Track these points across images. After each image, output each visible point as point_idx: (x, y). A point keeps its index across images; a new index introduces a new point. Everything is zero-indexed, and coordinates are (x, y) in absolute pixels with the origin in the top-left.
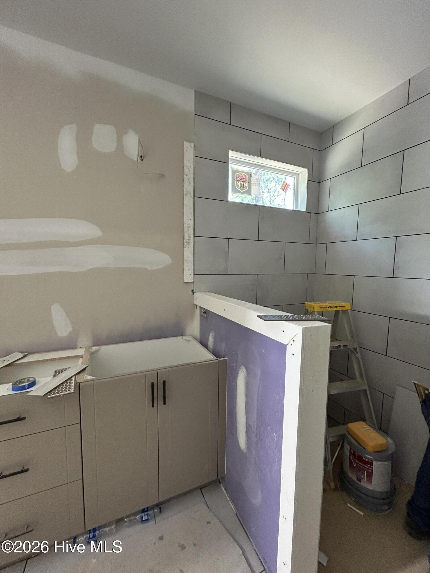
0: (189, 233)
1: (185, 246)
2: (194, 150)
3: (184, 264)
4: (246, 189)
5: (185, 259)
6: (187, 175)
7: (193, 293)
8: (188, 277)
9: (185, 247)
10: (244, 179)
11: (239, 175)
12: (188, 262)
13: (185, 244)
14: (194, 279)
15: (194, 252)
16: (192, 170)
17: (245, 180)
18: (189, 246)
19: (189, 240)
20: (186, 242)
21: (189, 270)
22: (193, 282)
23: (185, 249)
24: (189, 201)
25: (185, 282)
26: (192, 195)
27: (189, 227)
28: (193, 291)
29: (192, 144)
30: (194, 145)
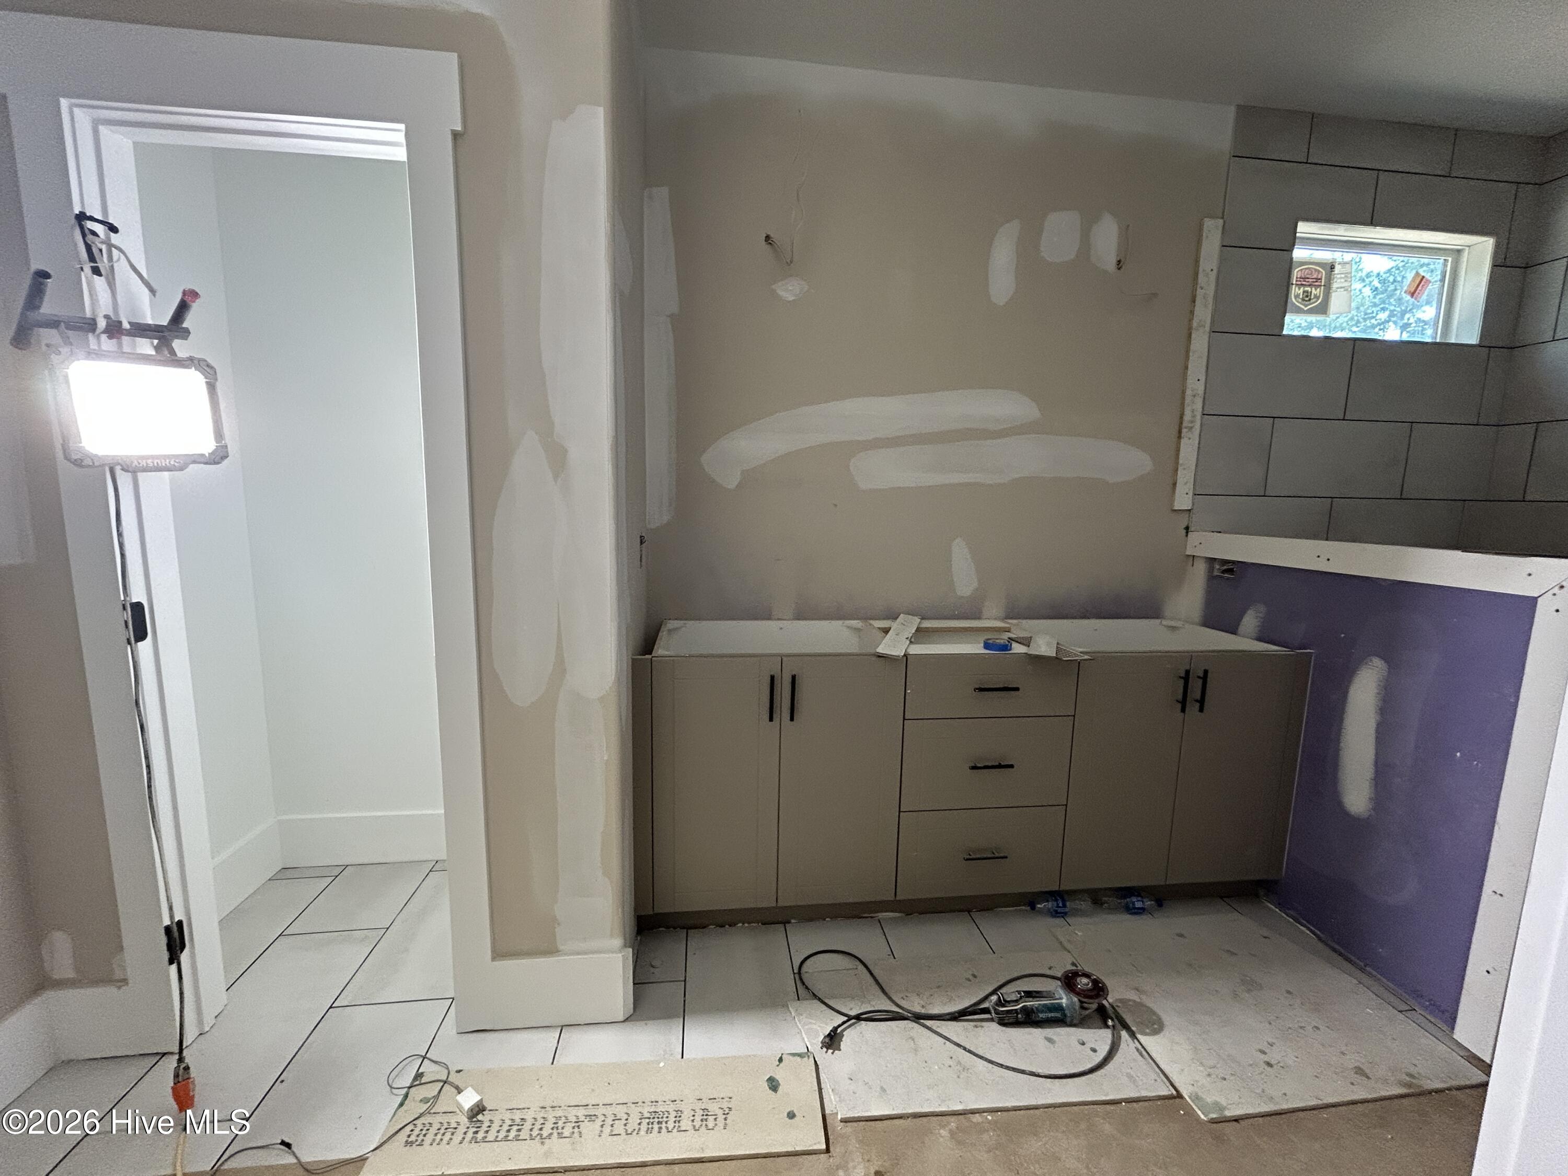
0: (1194, 408)
1: (1183, 435)
2: (1223, 233)
3: (1177, 471)
4: (1317, 301)
5: (1181, 462)
6: (1202, 289)
7: (1187, 533)
8: (1183, 500)
9: (1183, 438)
10: (1315, 280)
11: (1304, 270)
12: (1184, 469)
13: (1184, 431)
14: (1193, 505)
15: (1198, 448)
16: (1213, 276)
17: (1316, 282)
18: (1191, 436)
19: (1192, 422)
20: (1186, 428)
21: (1186, 484)
22: (1189, 510)
23: (1183, 441)
24: (1200, 343)
25: (1175, 508)
26: (1207, 329)
27: (1194, 396)
28: (1187, 528)
29: (1221, 221)
30: (1224, 222)
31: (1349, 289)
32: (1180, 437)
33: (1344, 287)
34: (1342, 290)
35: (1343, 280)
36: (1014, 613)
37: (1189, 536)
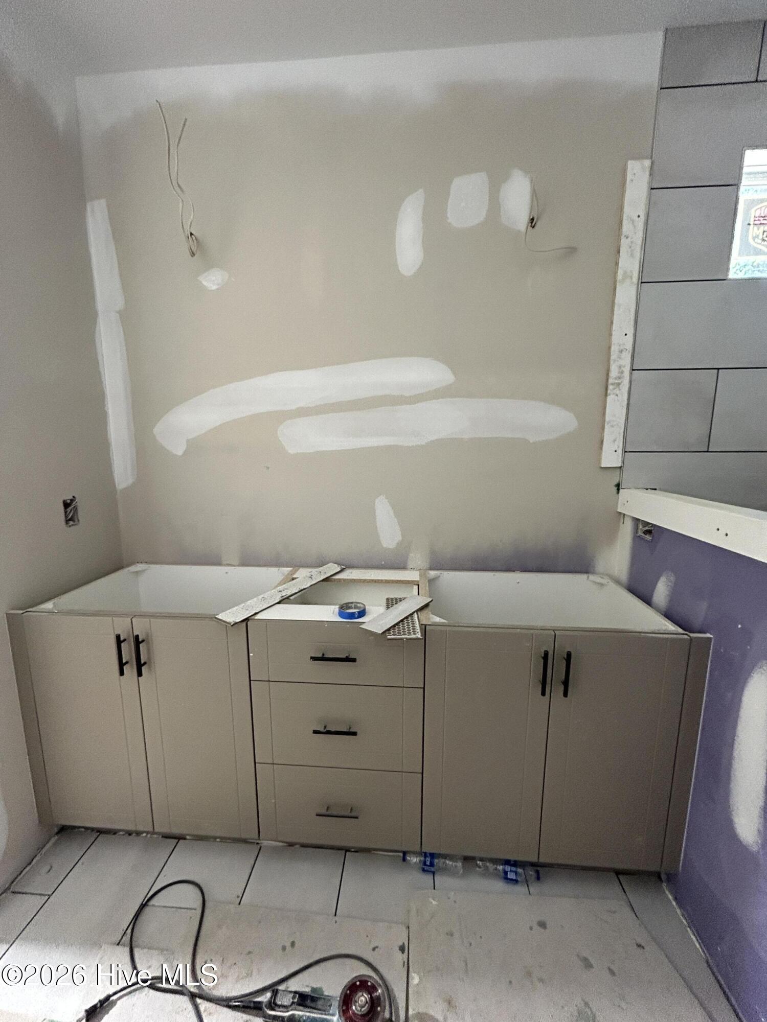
0: (621, 363)
1: (609, 392)
2: (651, 175)
3: (603, 428)
5: (607, 419)
6: (627, 238)
8: (611, 457)
9: (610, 395)
11: (763, 208)
12: (612, 426)
13: (611, 387)
15: (628, 404)
16: (640, 224)
18: (618, 392)
19: (620, 378)
20: (612, 384)
21: (614, 441)
22: (620, 467)
23: (609, 399)
24: (626, 295)
25: (602, 466)
26: (635, 280)
27: (621, 351)
28: (618, 486)
29: (647, 163)
30: (652, 163)
32: (606, 395)
36: (438, 564)
37: (620, 493)
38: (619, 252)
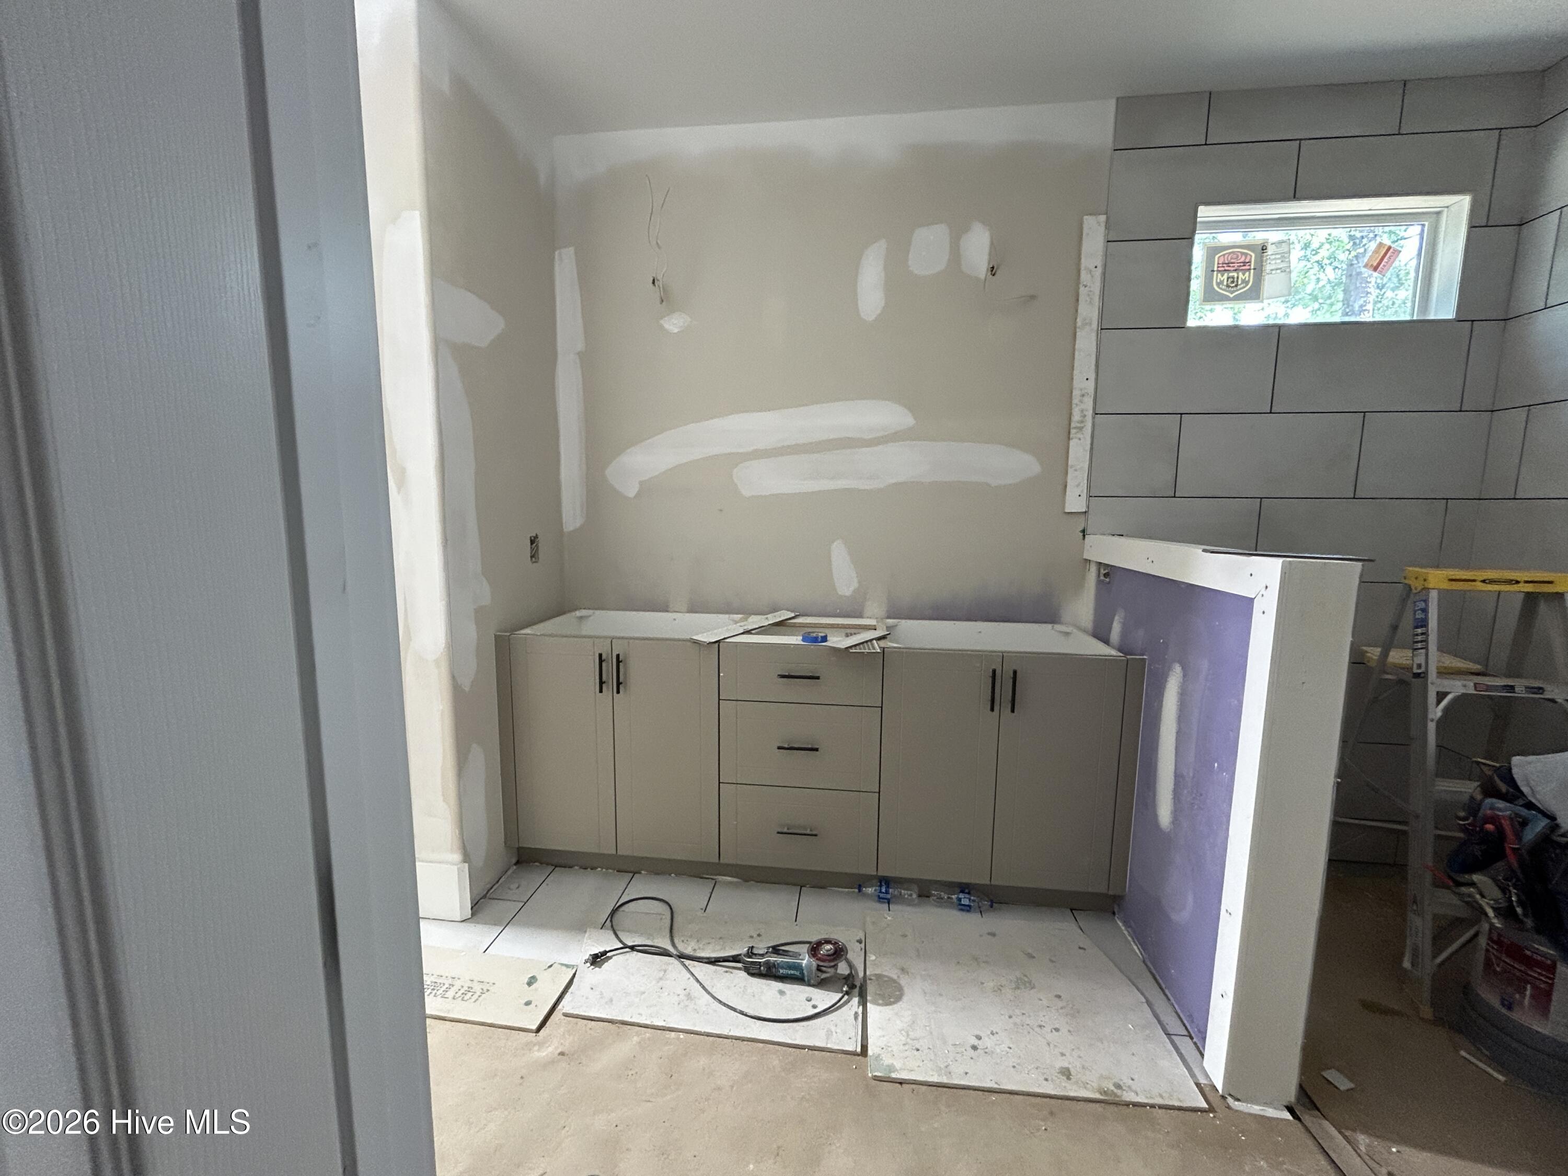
0: (1083, 407)
1: (1071, 436)
2: (1107, 228)
3: (1066, 473)
4: (1244, 287)
5: (1070, 463)
6: (1085, 287)
7: (1084, 536)
8: (1075, 501)
9: (1072, 439)
10: (1242, 264)
11: (1226, 256)
12: (1076, 470)
13: (1073, 431)
14: (1088, 507)
15: (1092, 449)
16: (1098, 273)
17: (1244, 265)
18: (1081, 436)
19: (1082, 422)
20: (1075, 428)
21: (1078, 486)
22: (1085, 512)
23: (1072, 443)
24: (1086, 342)
25: (1067, 510)
26: (1095, 325)
27: (1083, 396)
28: (1083, 531)
29: (1103, 218)
30: (1108, 219)
31: (1288, 270)
32: (1069, 439)
33: (1280, 269)
34: (1279, 271)
35: (1279, 261)
36: (896, 612)
37: (1086, 539)
38: (1078, 300)
